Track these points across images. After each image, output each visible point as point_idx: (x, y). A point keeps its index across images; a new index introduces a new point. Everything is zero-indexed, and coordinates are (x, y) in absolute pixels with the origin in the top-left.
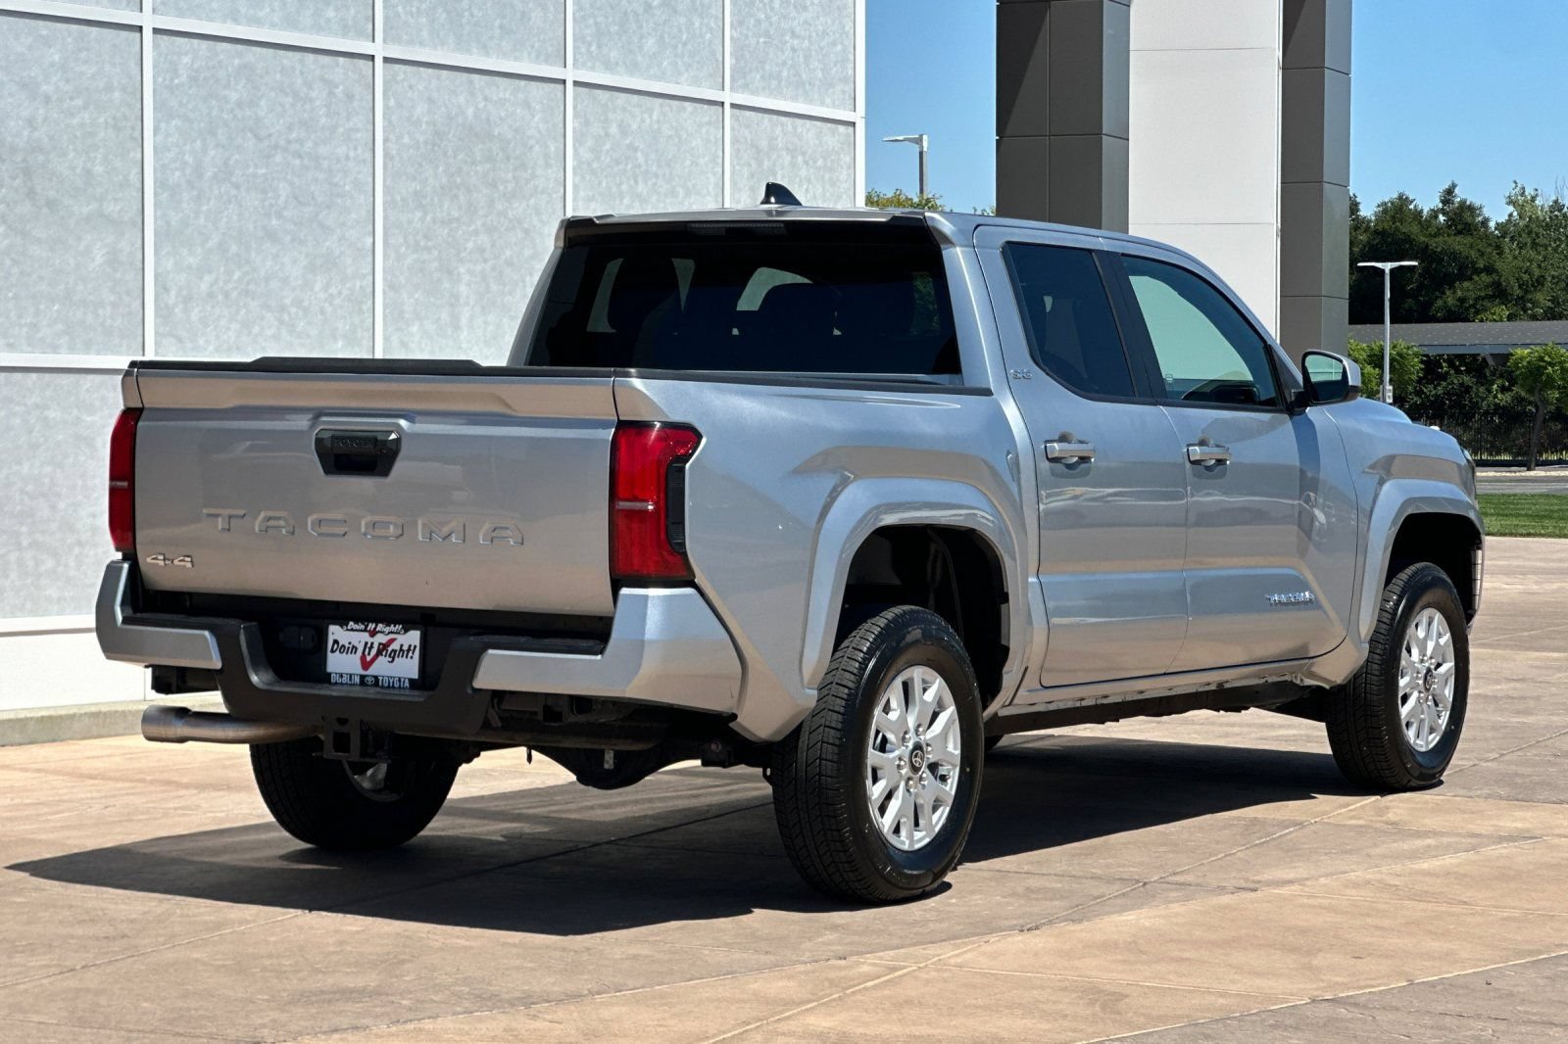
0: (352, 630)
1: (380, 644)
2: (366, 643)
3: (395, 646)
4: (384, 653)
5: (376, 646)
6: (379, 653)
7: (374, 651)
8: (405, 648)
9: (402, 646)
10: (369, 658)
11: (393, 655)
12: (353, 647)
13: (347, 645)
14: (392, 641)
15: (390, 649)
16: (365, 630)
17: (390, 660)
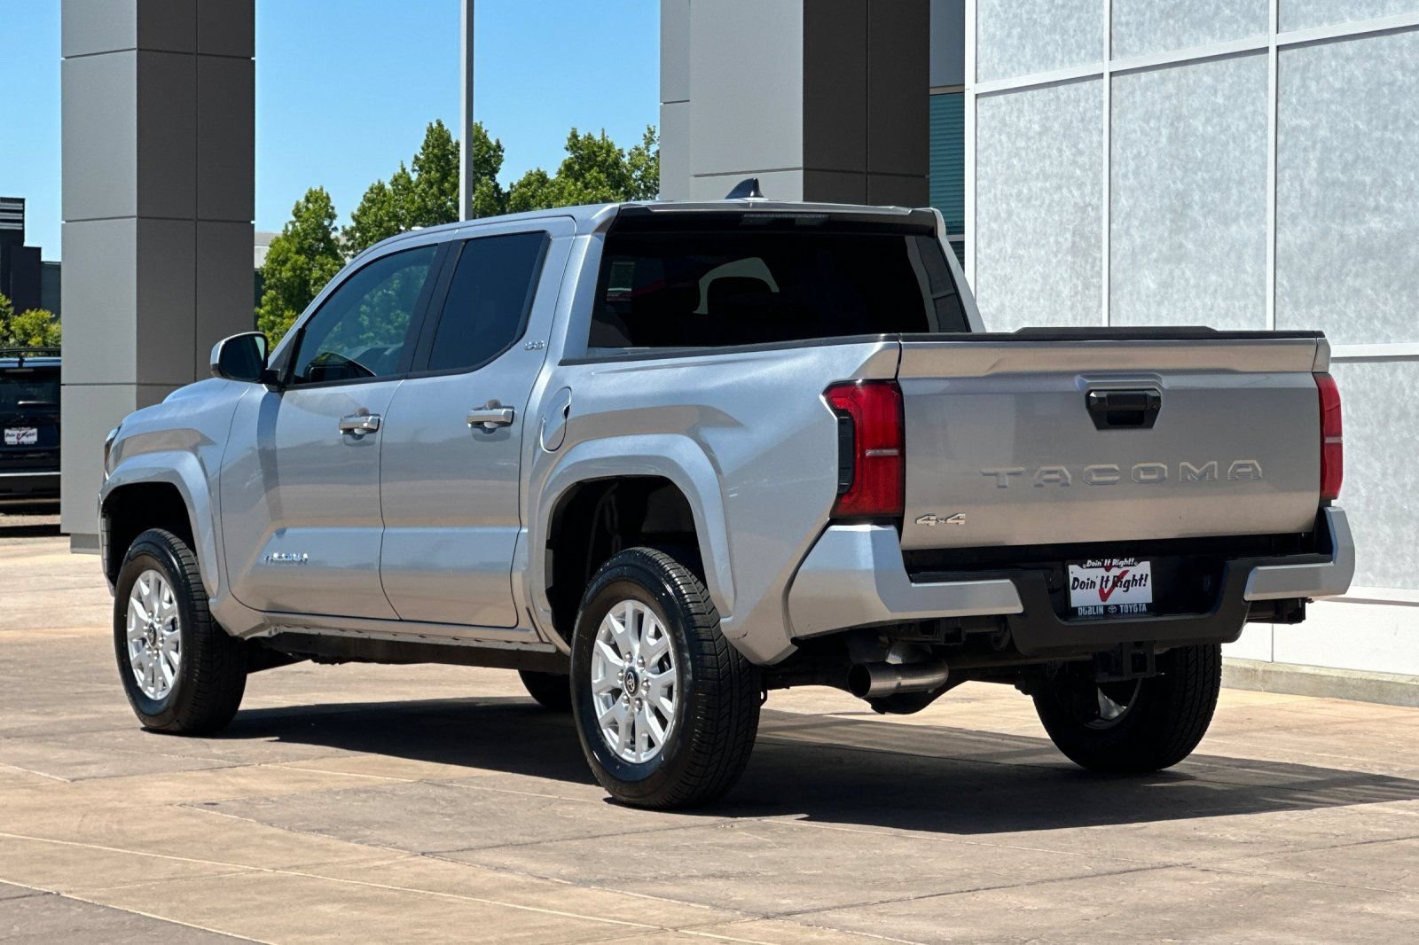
0: (1091, 567)
1: (1114, 577)
2: (1103, 577)
3: (1128, 577)
4: (1119, 584)
5: (1111, 579)
6: (1115, 585)
7: (1110, 584)
8: (1138, 577)
9: (1134, 576)
10: (1106, 590)
11: (1127, 585)
12: (1092, 582)
13: (1086, 581)
14: (1125, 573)
15: (1124, 580)
16: (1103, 566)
17: (1125, 589)
